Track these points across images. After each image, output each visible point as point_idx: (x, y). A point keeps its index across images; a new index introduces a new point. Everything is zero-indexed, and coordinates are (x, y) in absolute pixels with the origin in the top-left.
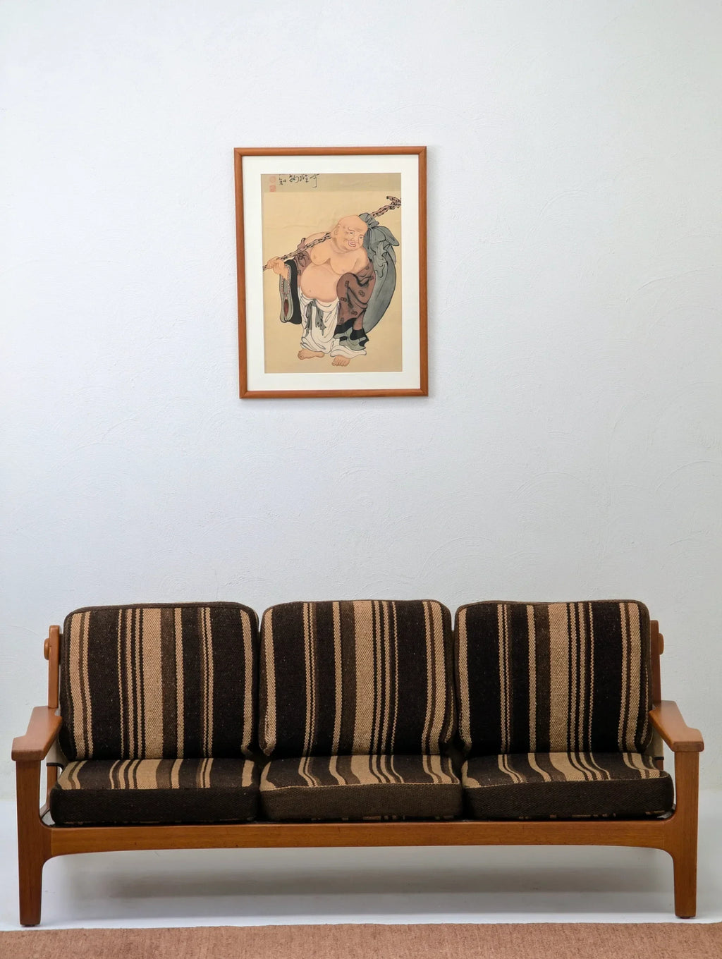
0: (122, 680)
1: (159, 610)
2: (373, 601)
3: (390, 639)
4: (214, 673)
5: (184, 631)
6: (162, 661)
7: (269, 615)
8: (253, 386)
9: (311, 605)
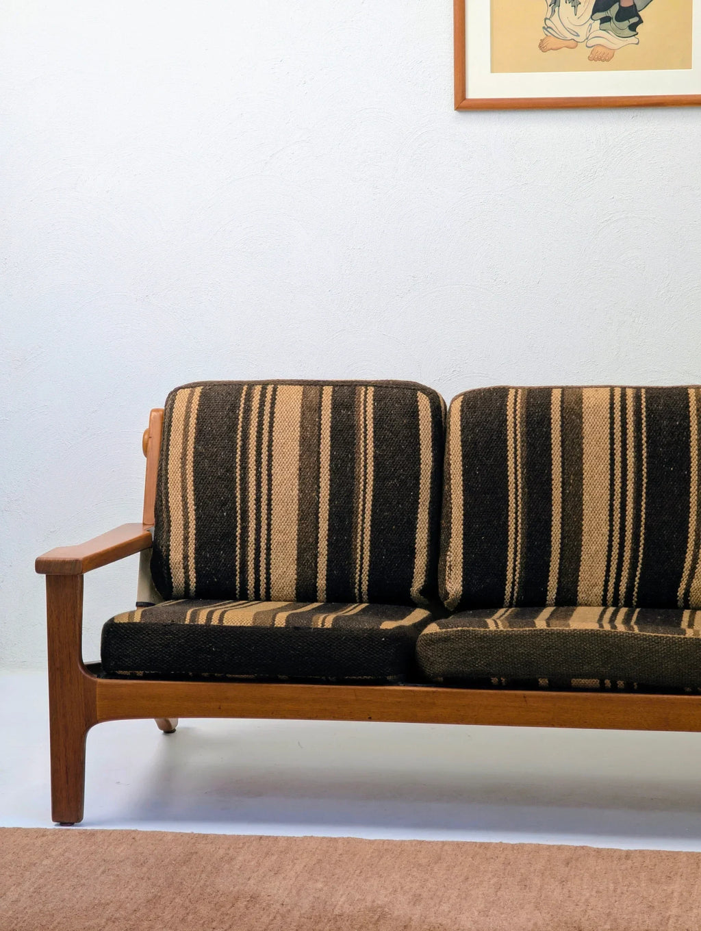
0: (241, 485)
1: (301, 388)
2: (612, 388)
3: (635, 447)
4: (374, 480)
5: (333, 418)
6: (300, 460)
7: (458, 404)
8: (473, 93)
9: (520, 392)
